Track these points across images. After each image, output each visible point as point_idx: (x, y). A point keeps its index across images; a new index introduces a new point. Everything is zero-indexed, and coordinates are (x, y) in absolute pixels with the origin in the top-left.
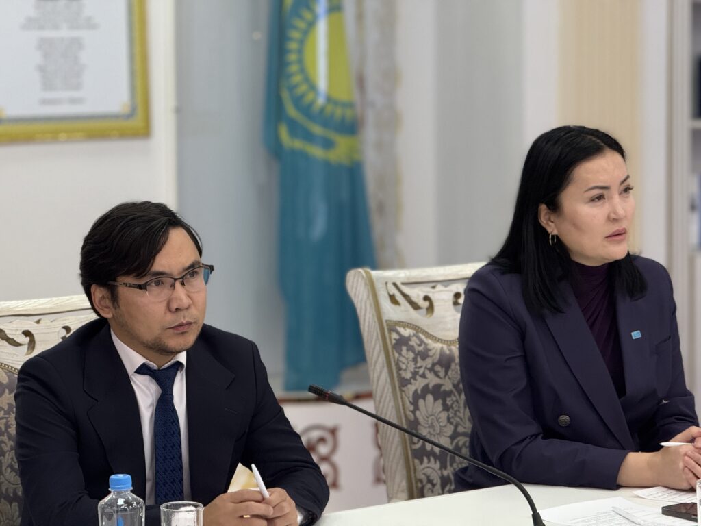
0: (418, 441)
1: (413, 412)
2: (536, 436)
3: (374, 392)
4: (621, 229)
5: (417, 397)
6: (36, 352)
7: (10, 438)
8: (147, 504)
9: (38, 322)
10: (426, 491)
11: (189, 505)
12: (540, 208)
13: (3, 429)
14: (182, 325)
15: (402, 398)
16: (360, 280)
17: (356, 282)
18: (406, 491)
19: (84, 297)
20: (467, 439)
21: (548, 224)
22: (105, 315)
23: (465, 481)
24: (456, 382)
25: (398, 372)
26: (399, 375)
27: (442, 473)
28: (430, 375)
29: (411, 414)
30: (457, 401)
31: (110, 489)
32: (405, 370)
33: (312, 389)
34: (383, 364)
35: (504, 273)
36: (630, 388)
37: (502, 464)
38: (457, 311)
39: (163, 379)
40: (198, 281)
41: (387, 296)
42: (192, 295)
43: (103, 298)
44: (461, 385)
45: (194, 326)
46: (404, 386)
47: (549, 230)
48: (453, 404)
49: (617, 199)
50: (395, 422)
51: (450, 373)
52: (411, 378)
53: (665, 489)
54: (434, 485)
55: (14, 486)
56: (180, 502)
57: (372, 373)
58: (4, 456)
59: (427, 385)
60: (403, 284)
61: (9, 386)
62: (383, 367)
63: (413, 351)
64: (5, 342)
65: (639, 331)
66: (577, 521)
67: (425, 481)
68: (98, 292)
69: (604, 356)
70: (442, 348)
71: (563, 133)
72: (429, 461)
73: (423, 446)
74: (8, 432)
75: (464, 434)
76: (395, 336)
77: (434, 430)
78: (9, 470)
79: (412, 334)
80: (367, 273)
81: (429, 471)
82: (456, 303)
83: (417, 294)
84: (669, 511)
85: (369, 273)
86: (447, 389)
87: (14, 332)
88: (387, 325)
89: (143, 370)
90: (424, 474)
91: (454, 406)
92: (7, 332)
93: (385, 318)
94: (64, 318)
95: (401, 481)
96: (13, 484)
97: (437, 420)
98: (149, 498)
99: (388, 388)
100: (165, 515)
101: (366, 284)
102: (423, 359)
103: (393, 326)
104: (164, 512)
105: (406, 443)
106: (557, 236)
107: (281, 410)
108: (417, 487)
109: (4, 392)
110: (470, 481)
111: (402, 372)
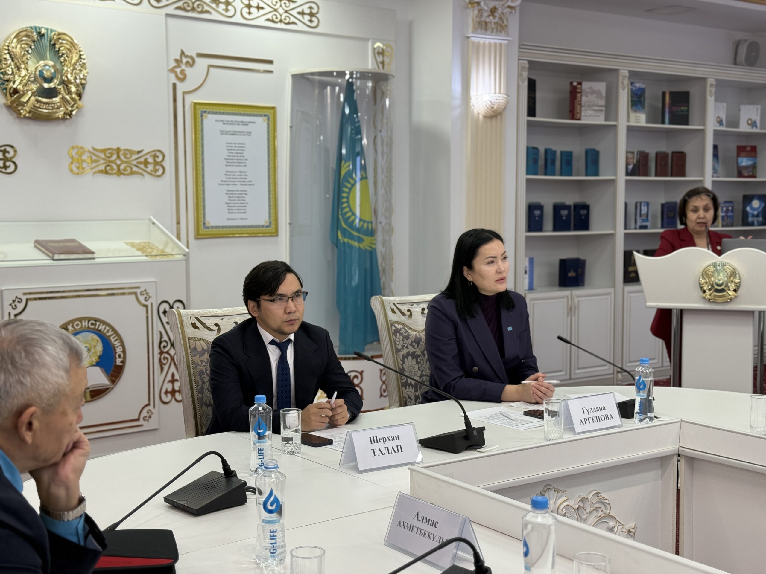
0: (404, 378)
1: (402, 365)
2: (462, 377)
3: (383, 355)
4: (502, 277)
5: (404, 357)
6: (221, 334)
7: (207, 376)
8: (274, 409)
9: (222, 319)
10: (407, 402)
11: (295, 410)
12: (463, 268)
13: (204, 371)
14: (291, 320)
15: (397, 358)
16: (377, 301)
17: (375, 302)
18: (398, 402)
19: (245, 308)
20: (428, 379)
21: (468, 276)
22: (254, 315)
23: (427, 398)
24: (422, 351)
25: (395, 345)
26: (396, 347)
27: (415, 394)
28: (409, 346)
29: (401, 365)
30: (423, 360)
31: (255, 402)
32: (398, 344)
33: (355, 353)
34: (388, 342)
35: (447, 298)
36: (507, 355)
37: (446, 389)
38: (424, 317)
39: (282, 347)
40: (300, 300)
41: (390, 309)
42: (297, 306)
43: (253, 307)
44: (425, 352)
45: (298, 321)
46: (398, 352)
47: (468, 279)
48: (420, 361)
49: (500, 262)
50: (394, 368)
51: (419, 346)
52: (401, 348)
53: (524, 403)
54: (411, 400)
55: (209, 399)
56: (290, 409)
57: (383, 346)
58: (205, 384)
59: (409, 352)
60: (398, 303)
61: (207, 351)
62: (388, 343)
63: (402, 336)
64: (206, 329)
65: (511, 327)
66: (483, 418)
67: (407, 398)
68: (251, 304)
69: (495, 338)
70: (416, 334)
71: (473, 232)
72: (409, 388)
73: (407, 380)
74: (207, 373)
75: (426, 375)
76: (394, 328)
77: (412, 374)
78: (207, 391)
79: (402, 328)
80: (380, 298)
81: (409, 393)
82: (423, 313)
83: (404, 308)
84: (527, 413)
85: (382, 298)
86: (418, 354)
87: (210, 324)
88: (390, 323)
89: (272, 342)
90: (407, 394)
91: (421, 362)
92: (207, 324)
93: (389, 320)
94: (235, 318)
95: (396, 398)
96: (209, 398)
97: (413, 369)
98: (275, 405)
99: (390, 352)
100: (282, 415)
101: (380, 303)
102: (407, 339)
103: (393, 323)
104: (282, 413)
105: (398, 379)
106: (472, 281)
107: (340, 363)
108: (403, 400)
109: (204, 354)
110: (430, 398)
111: (397, 345)
